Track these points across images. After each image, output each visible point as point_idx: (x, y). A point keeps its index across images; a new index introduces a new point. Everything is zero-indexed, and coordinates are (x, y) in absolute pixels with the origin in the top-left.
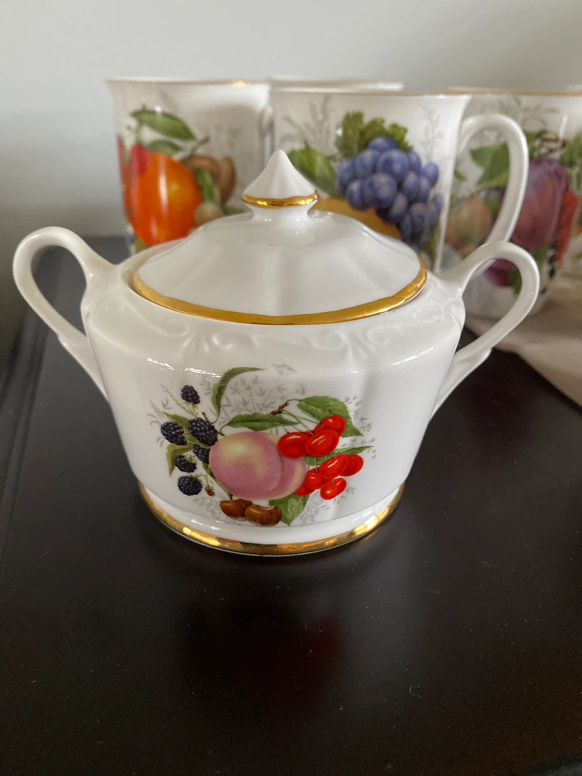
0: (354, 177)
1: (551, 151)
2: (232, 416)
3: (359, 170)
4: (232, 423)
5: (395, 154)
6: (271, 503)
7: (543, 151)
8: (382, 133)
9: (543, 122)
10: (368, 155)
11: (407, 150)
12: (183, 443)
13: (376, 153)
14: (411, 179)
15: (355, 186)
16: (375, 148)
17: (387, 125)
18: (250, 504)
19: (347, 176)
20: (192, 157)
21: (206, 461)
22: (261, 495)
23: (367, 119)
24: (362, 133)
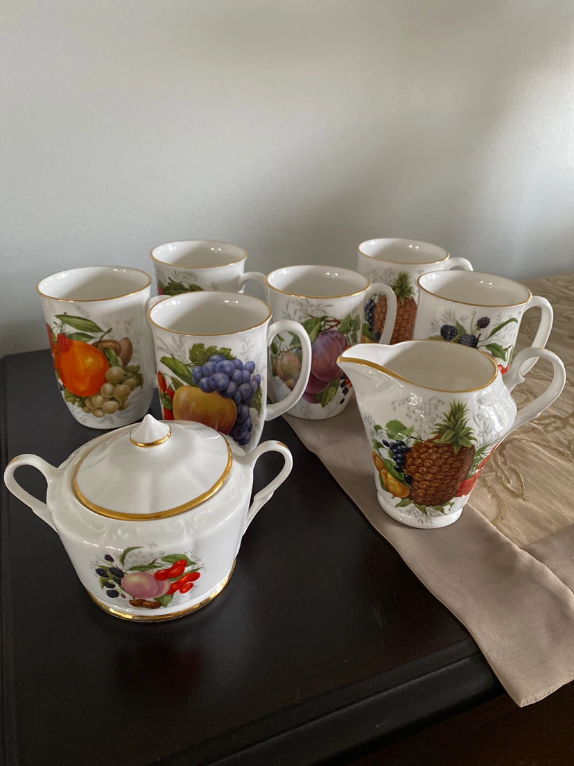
0: (203, 376)
1: (332, 327)
2: (130, 567)
3: (205, 372)
4: (131, 569)
5: (225, 362)
6: (155, 599)
7: (327, 327)
8: (216, 353)
9: (324, 311)
10: (209, 365)
11: (233, 359)
12: (107, 576)
13: (214, 363)
14: (237, 373)
15: (204, 380)
16: (213, 360)
17: (218, 349)
18: (145, 601)
19: (198, 375)
20: (100, 341)
21: (120, 584)
22: (150, 596)
23: (206, 347)
24: (205, 354)
